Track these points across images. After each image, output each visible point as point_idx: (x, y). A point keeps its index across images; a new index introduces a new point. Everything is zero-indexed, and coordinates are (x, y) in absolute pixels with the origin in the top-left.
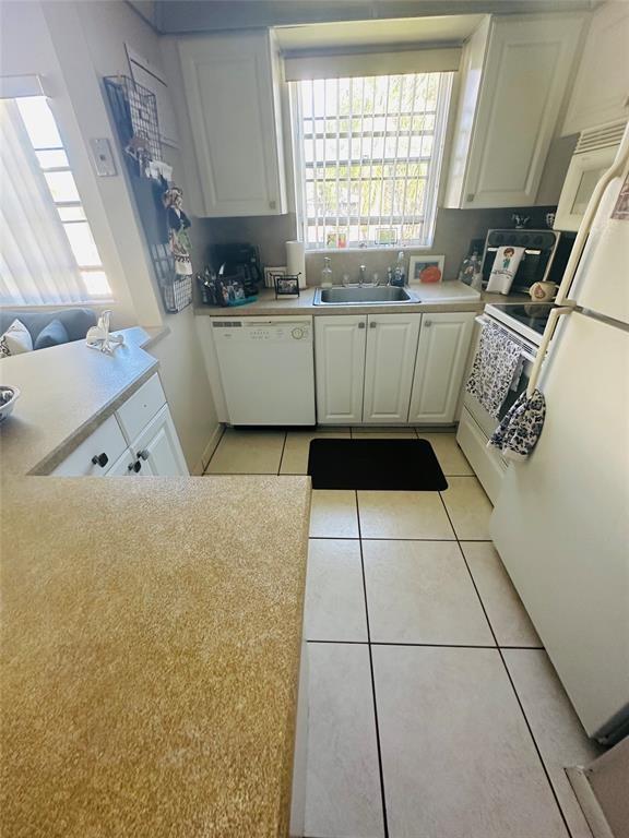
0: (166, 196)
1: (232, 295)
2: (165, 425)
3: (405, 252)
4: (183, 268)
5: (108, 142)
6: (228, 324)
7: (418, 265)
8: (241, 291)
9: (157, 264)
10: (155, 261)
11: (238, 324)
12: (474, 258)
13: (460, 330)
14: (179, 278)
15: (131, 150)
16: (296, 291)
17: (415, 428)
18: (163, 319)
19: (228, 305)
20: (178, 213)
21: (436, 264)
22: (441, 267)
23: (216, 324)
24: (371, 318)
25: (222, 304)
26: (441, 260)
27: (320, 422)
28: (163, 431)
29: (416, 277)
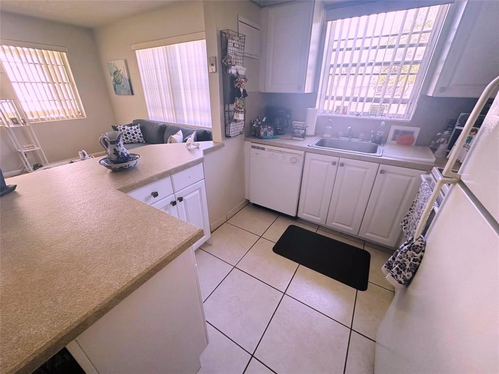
0: (237, 82)
1: (266, 133)
2: (200, 189)
3: (386, 121)
4: (238, 116)
5: (215, 58)
6: (258, 148)
7: (397, 132)
8: (272, 132)
9: (227, 113)
10: (225, 111)
11: (263, 149)
12: (446, 133)
13: (410, 181)
14: (236, 121)
15: (225, 61)
16: (304, 136)
17: (365, 242)
18: (223, 139)
19: (262, 138)
20: (242, 90)
21: (412, 133)
22: (416, 135)
23: (253, 147)
24: (342, 160)
25: (259, 137)
26: (417, 131)
27: (298, 216)
28: (198, 191)
29: (394, 139)
